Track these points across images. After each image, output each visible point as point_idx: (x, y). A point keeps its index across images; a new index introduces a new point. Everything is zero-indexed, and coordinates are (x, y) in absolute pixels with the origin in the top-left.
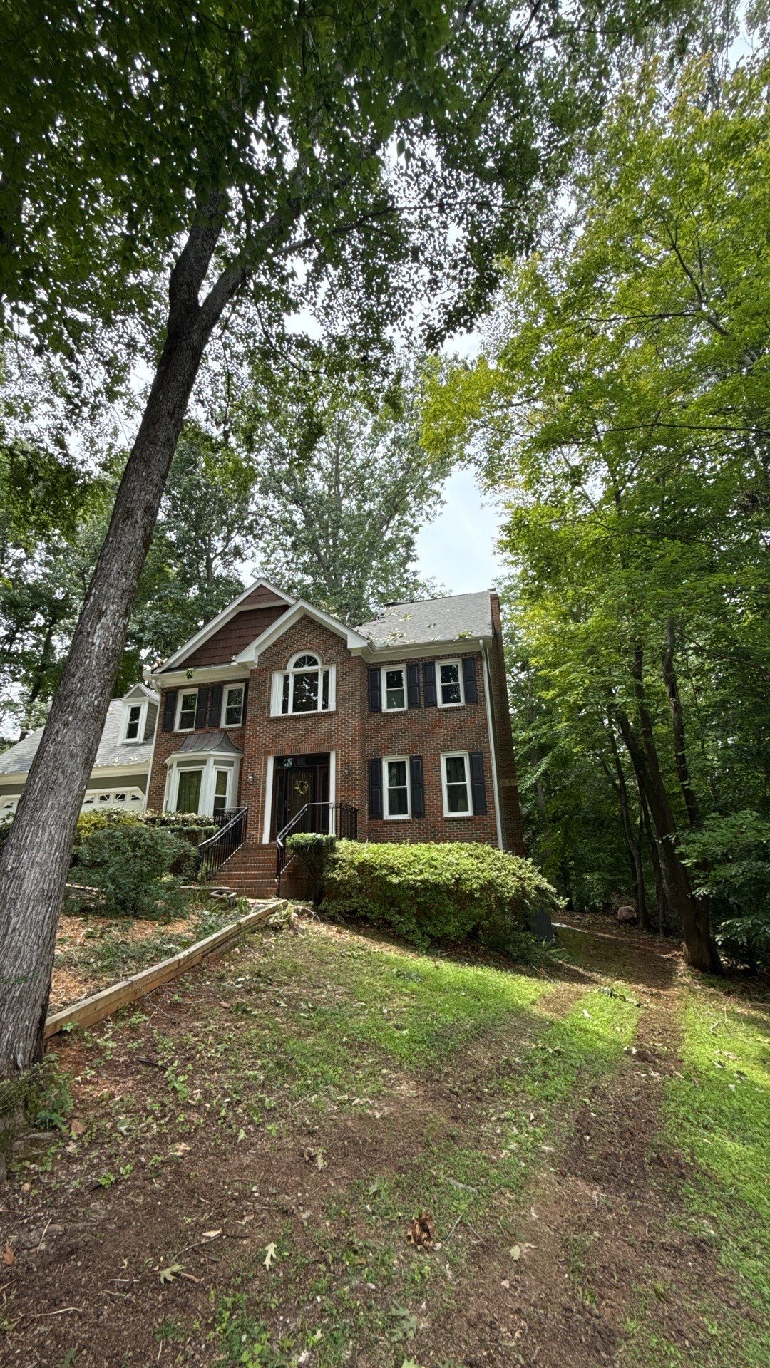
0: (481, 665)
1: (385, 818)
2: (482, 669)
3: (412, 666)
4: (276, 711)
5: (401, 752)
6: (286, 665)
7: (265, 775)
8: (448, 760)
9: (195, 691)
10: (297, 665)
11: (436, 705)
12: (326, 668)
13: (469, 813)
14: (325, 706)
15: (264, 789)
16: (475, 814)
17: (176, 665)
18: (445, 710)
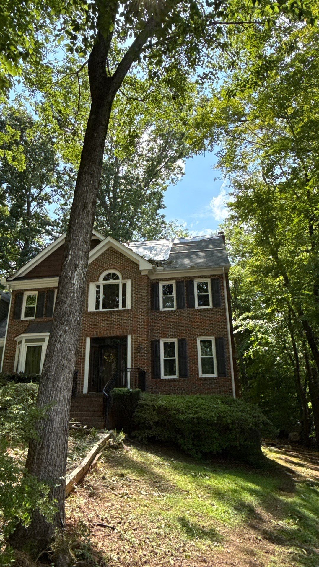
0: (223, 283)
1: (162, 378)
2: (223, 286)
3: (179, 282)
4: (92, 308)
5: (172, 337)
6: (98, 279)
7: (85, 349)
8: (201, 341)
9: (36, 293)
10: (105, 279)
11: (194, 307)
12: (124, 281)
13: (215, 375)
14: (124, 305)
15: (84, 358)
16: (219, 376)
17: (22, 275)
18: (200, 310)
